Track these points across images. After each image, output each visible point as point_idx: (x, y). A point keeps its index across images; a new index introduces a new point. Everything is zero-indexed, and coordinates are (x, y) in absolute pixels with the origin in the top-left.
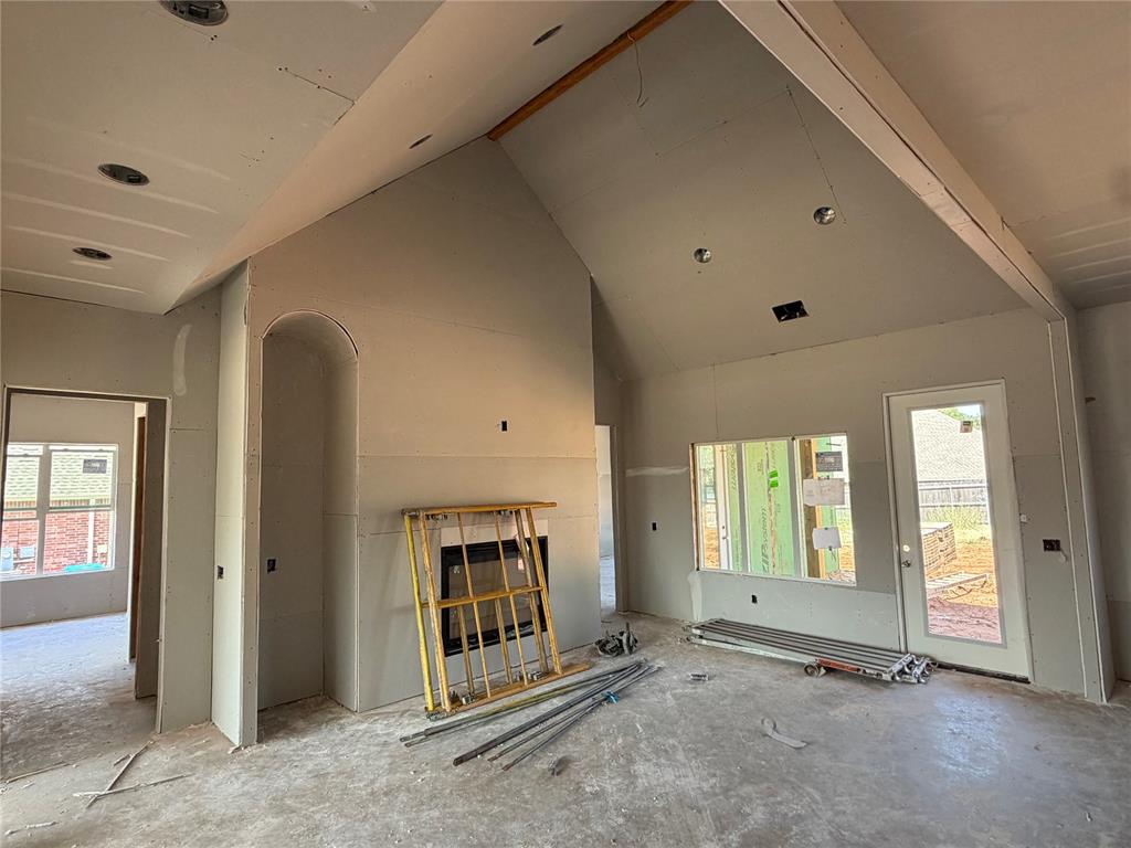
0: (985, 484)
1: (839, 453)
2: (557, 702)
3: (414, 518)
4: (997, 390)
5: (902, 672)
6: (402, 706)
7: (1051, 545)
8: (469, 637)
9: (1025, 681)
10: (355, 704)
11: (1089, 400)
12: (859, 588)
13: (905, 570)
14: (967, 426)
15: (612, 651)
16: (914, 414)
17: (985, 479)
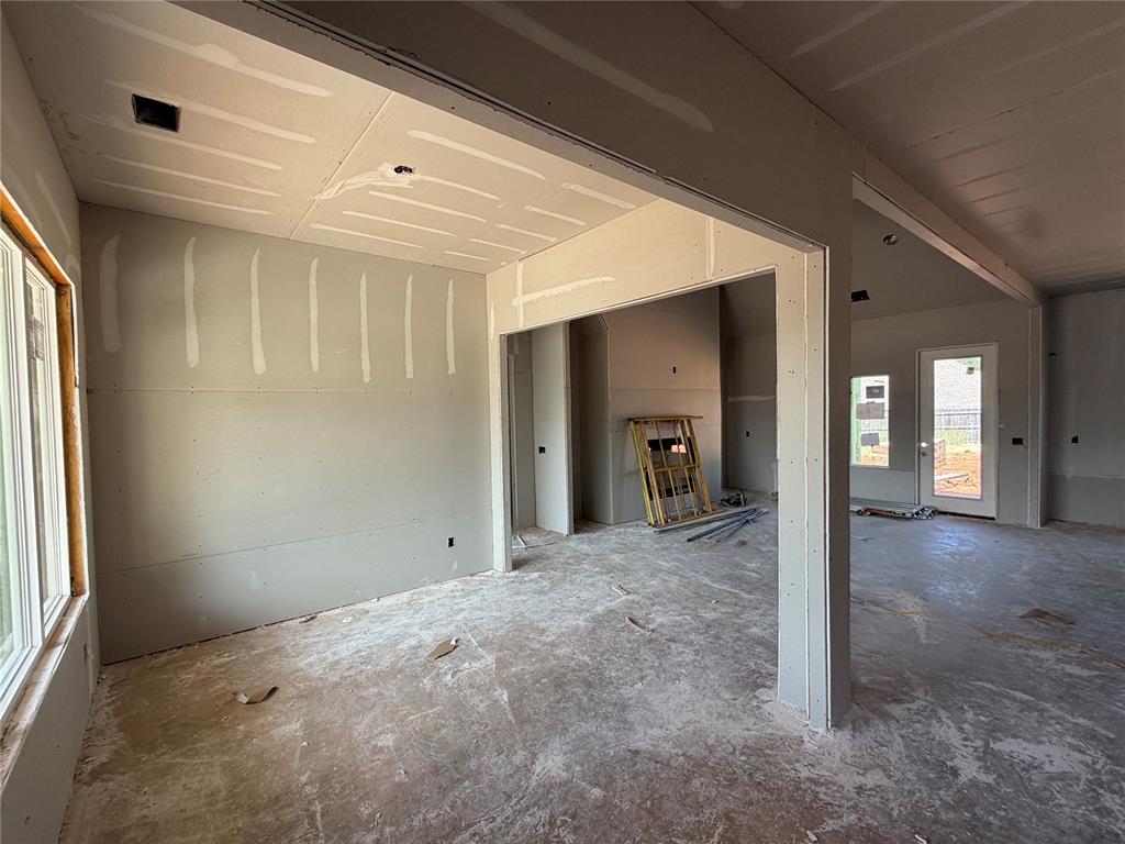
0: (979, 412)
1: (883, 387)
2: (718, 524)
3: (636, 423)
4: (993, 349)
5: (917, 513)
6: (635, 523)
7: (1017, 441)
8: (667, 490)
9: (993, 519)
10: (611, 521)
11: (1052, 354)
12: (890, 469)
13: (922, 458)
14: (971, 370)
15: (734, 504)
16: (936, 362)
17: (979, 408)
